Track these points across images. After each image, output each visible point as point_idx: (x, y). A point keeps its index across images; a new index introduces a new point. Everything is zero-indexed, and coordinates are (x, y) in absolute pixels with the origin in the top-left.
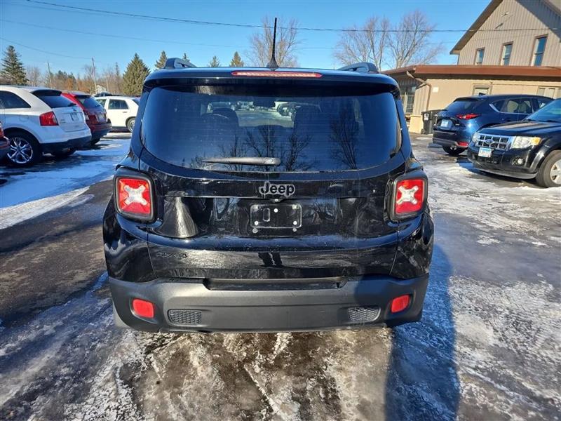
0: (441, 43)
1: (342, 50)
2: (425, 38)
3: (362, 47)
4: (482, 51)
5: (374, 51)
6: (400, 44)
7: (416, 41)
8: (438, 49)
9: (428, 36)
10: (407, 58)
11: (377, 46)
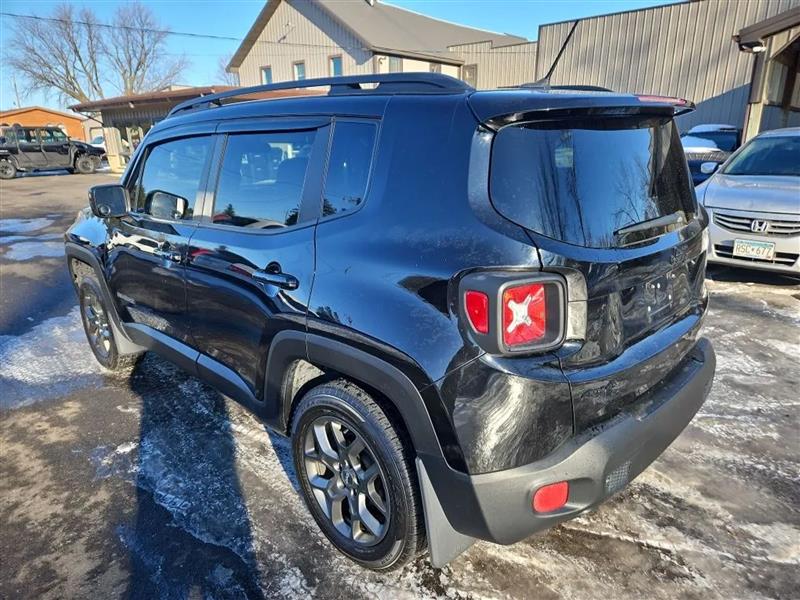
0: (184, 55)
1: (20, 54)
2: (158, 46)
3: (56, 52)
4: (268, 70)
5: (80, 60)
6: (121, 51)
7: (147, 48)
8: (182, 63)
9: (163, 43)
10: (139, 73)
11: (84, 51)
